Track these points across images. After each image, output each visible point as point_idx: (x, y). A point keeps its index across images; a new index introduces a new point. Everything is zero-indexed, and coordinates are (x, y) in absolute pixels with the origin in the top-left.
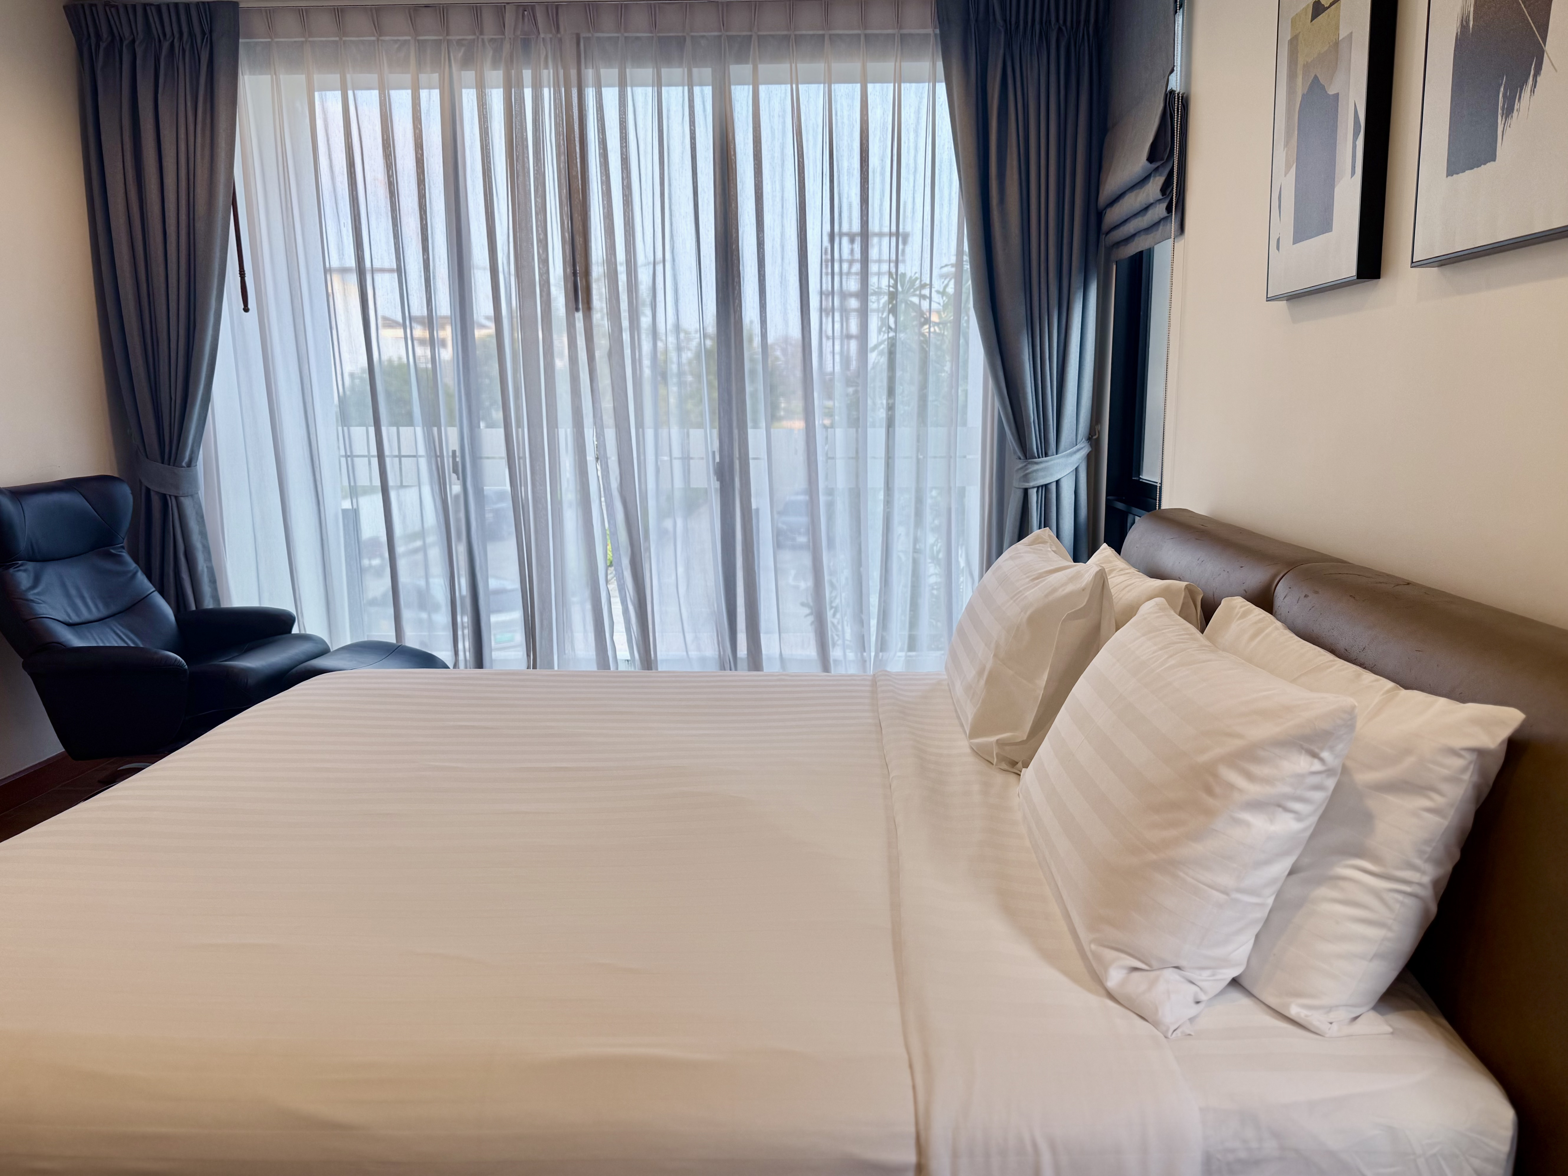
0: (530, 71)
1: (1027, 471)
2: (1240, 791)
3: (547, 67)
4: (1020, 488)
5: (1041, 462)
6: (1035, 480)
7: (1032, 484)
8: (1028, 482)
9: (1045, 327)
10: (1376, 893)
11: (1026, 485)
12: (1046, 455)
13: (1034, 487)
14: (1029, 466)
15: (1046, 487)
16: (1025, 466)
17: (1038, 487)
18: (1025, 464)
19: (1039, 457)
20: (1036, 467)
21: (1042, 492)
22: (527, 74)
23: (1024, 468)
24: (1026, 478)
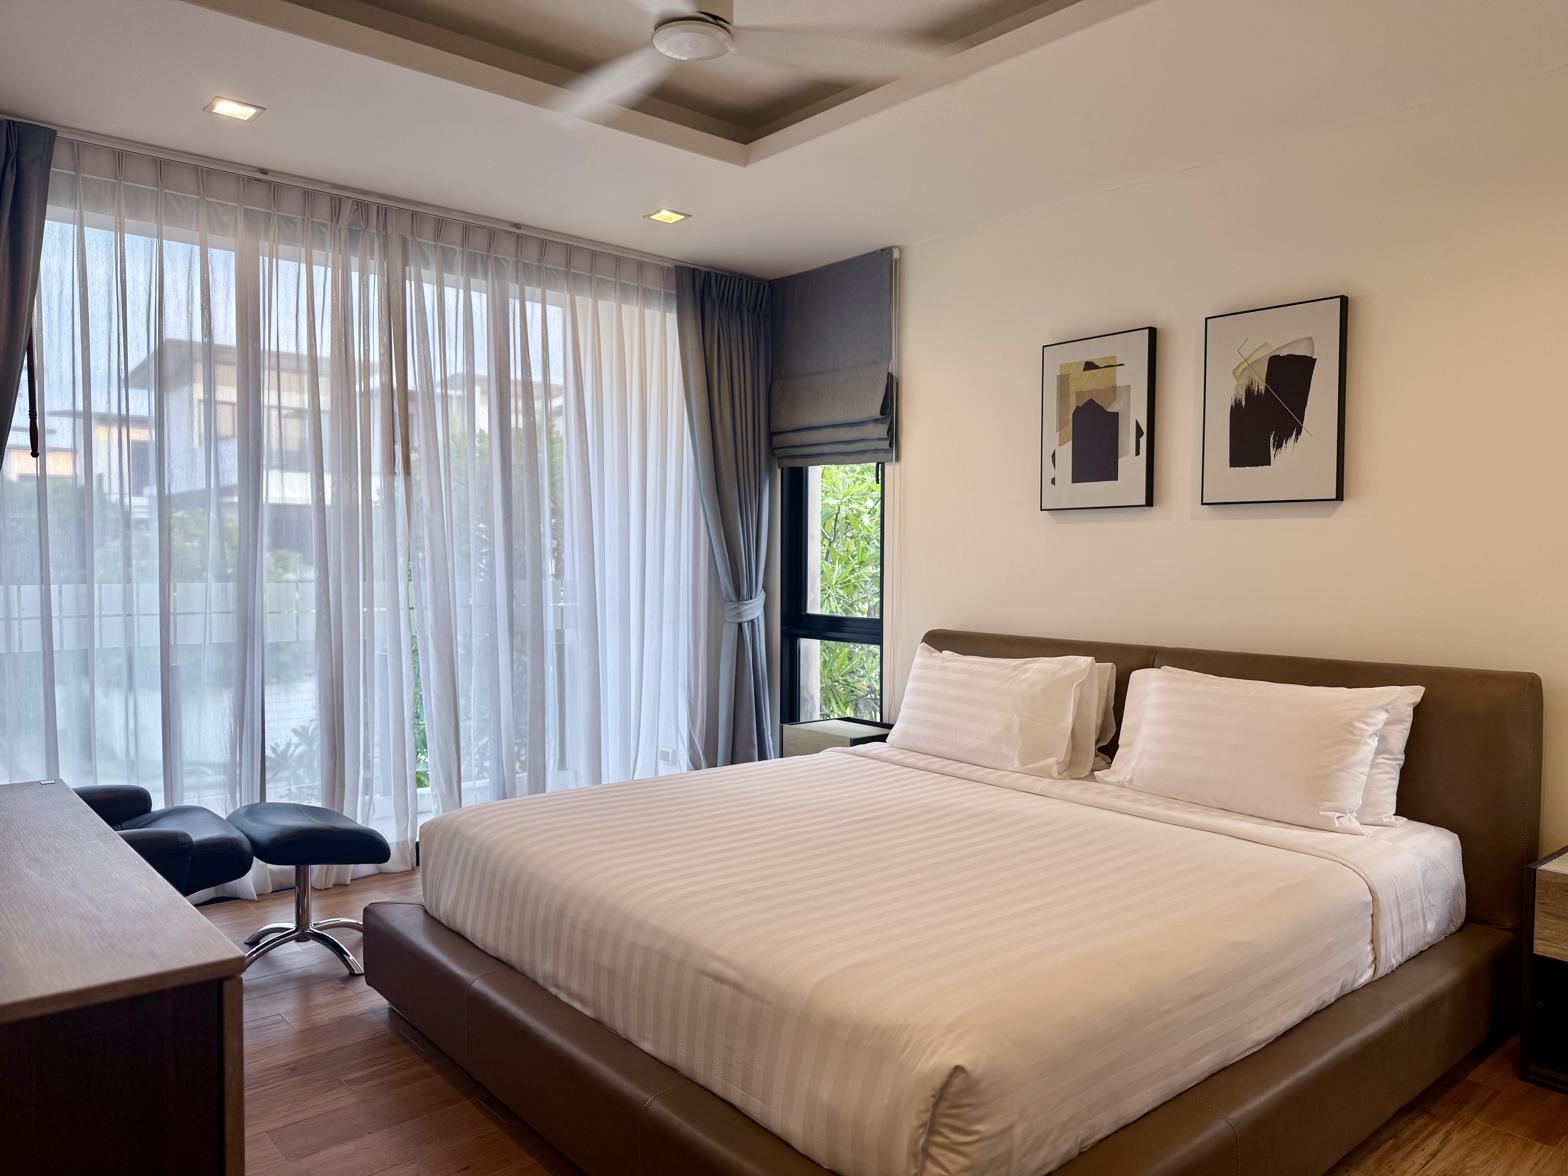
0: (357, 259)
1: (740, 610)
2: (1366, 730)
3: (372, 258)
4: (735, 623)
5: (748, 604)
6: (746, 616)
7: (745, 619)
8: (742, 618)
9: (748, 508)
10: (1391, 766)
11: (740, 620)
12: (751, 598)
13: (746, 622)
14: (741, 606)
15: (752, 621)
16: (738, 606)
17: (748, 622)
18: (737, 605)
19: (747, 600)
20: (746, 607)
21: (750, 623)
22: (355, 261)
23: (738, 608)
24: (739, 615)
